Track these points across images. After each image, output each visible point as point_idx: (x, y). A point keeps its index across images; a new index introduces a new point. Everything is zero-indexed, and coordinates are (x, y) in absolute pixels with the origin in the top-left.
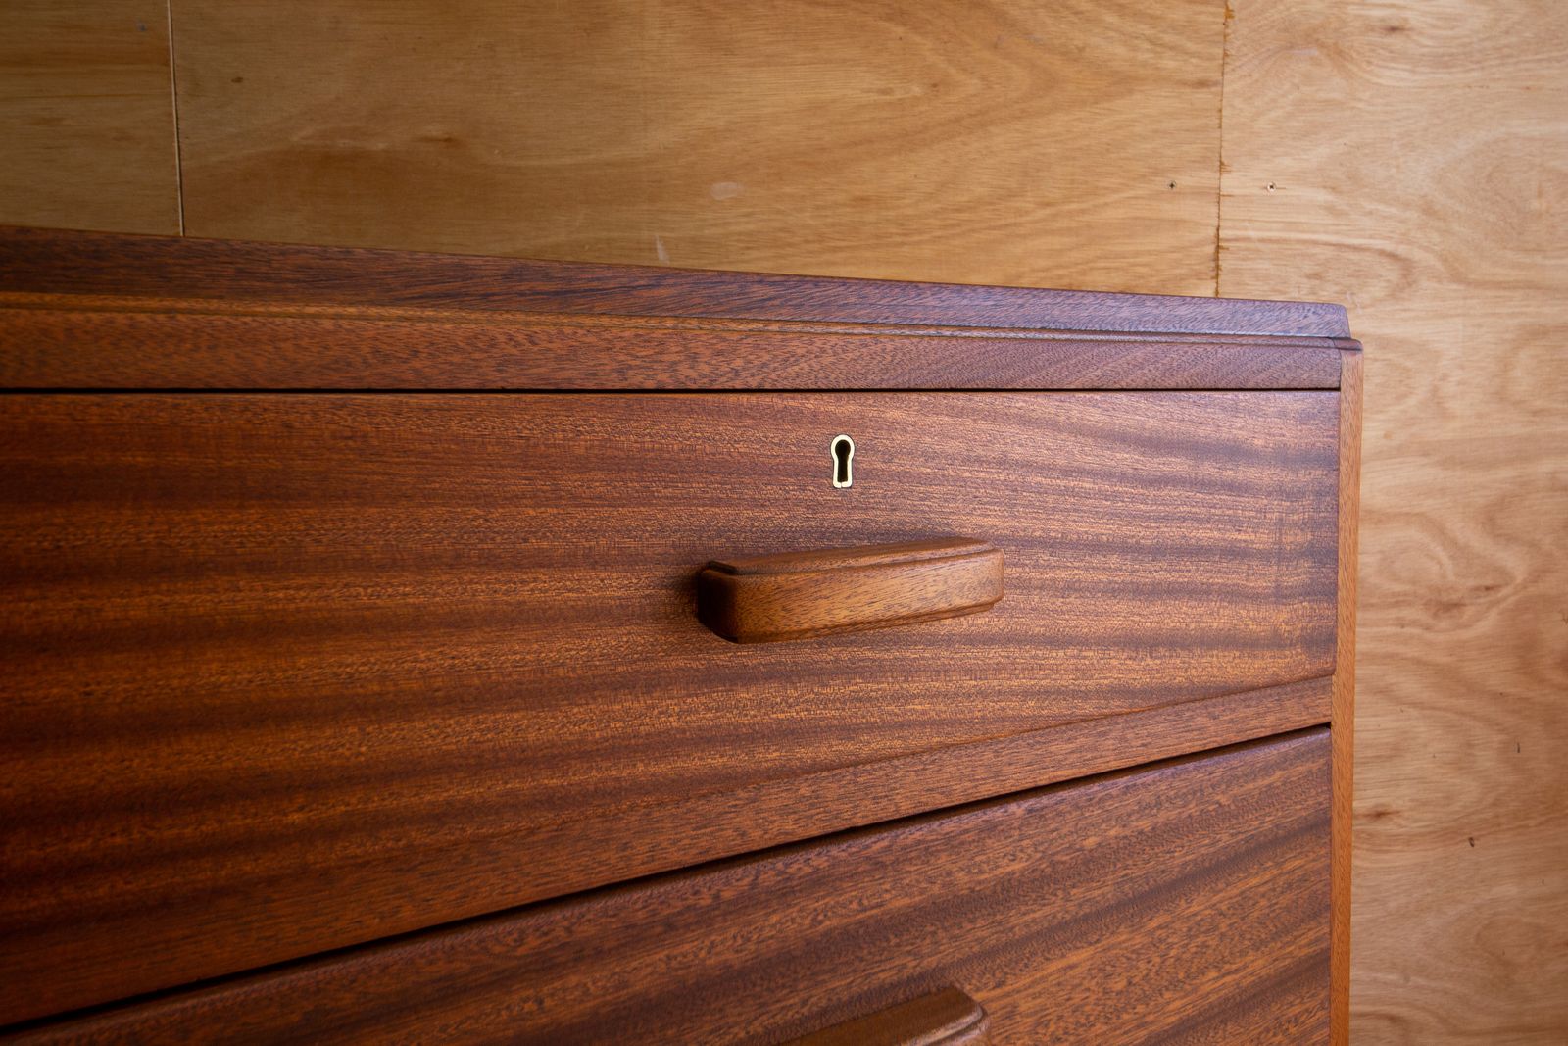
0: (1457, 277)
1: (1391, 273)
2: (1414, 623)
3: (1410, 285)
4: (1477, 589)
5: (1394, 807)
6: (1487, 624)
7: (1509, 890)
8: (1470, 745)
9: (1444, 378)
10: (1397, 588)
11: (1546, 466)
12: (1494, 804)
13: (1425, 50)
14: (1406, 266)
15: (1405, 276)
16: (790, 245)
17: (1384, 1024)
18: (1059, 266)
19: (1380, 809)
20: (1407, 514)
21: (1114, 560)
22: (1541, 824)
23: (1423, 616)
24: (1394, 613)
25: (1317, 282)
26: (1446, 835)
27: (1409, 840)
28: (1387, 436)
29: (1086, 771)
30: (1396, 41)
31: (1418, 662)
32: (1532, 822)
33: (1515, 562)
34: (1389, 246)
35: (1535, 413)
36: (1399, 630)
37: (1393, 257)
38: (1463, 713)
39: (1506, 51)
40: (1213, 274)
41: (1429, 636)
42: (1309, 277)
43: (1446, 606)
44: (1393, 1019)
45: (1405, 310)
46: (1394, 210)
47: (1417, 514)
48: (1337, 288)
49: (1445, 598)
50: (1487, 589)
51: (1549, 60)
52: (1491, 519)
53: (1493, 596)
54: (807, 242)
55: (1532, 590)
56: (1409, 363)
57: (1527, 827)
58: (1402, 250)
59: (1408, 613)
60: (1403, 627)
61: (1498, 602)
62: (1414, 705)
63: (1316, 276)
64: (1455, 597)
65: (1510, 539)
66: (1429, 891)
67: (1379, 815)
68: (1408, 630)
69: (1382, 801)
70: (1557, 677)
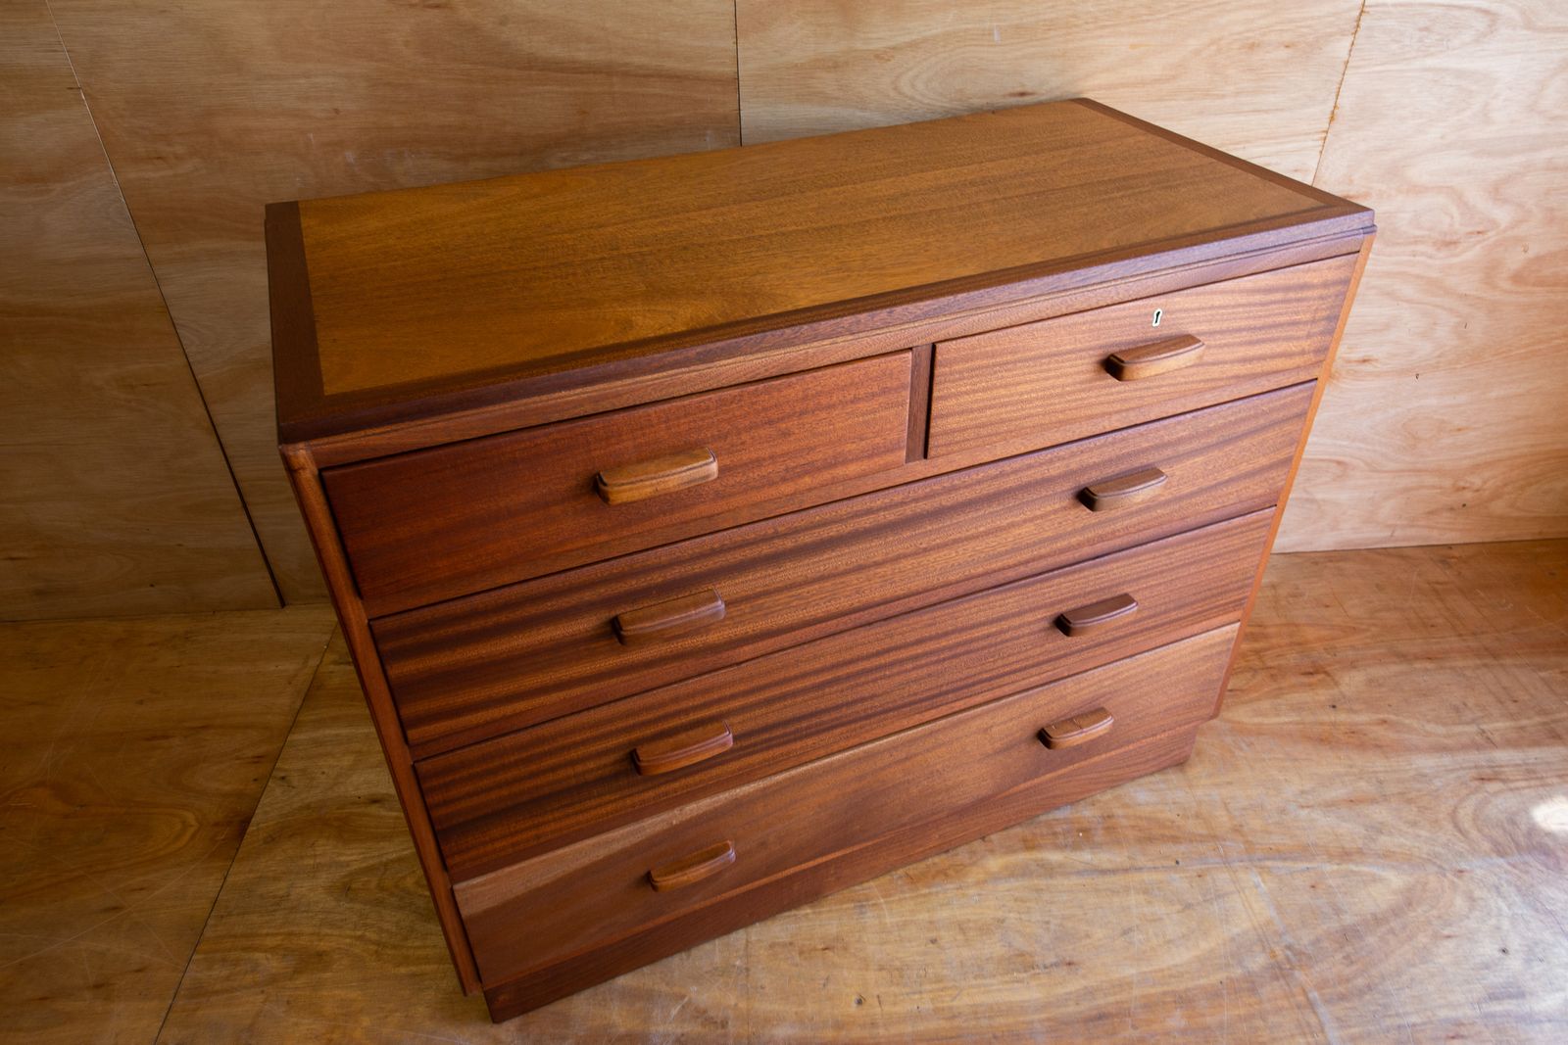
0: (1529, 25)
1: (1480, 24)
2: (1422, 254)
3: (1492, 33)
4: (1471, 233)
5: (1376, 357)
6: (1471, 253)
7: (1432, 401)
8: (1434, 324)
9: (1496, 96)
10: (1418, 233)
11: (1546, 154)
12: (1439, 356)
14: (1494, 18)
15: (1490, 26)
16: (1076, 26)
18: (1248, 31)
19: (1366, 358)
20: (1440, 187)
21: (1244, 333)
22: (1465, 367)
23: (1431, 250)
24: (1412, 248)
25: (1425, 33)
26: (1402, 372)
27: (1378, 375)
28: (1442, 138)
29: (1216, 403)
31: (1418, 277)
32: (1459, 366)
33: (1503, 215)
35: (1553, 118)
36: (1412, 258)
38: (1437, 306)
40: (1353, 31)
41: (1430, 261)
42: (1421, 30)
43: (1449, 243)
45: (1483, 50)
47: (1448, 187)
48: (1438, 37)
49: (1448, 238)
50: (1479, 233)
52: (1496, 191)
53: (1481, 237)
54: (1087, 23)
55: (1509, 233)
56: (1474, 88)
57: (1455, 369)
58: (1494, 7)
59: (1421, 248)
60: (1415, 256)
61: (1484, 240)
62: (1406, 301)
63: (1426, 29)
64: (1455, 238)
65: (1505, 201)
66: (1382, 401)
67: (1364, 361)
68: (1417, 258)
69: (1369, 354)
70: (1507, 285)
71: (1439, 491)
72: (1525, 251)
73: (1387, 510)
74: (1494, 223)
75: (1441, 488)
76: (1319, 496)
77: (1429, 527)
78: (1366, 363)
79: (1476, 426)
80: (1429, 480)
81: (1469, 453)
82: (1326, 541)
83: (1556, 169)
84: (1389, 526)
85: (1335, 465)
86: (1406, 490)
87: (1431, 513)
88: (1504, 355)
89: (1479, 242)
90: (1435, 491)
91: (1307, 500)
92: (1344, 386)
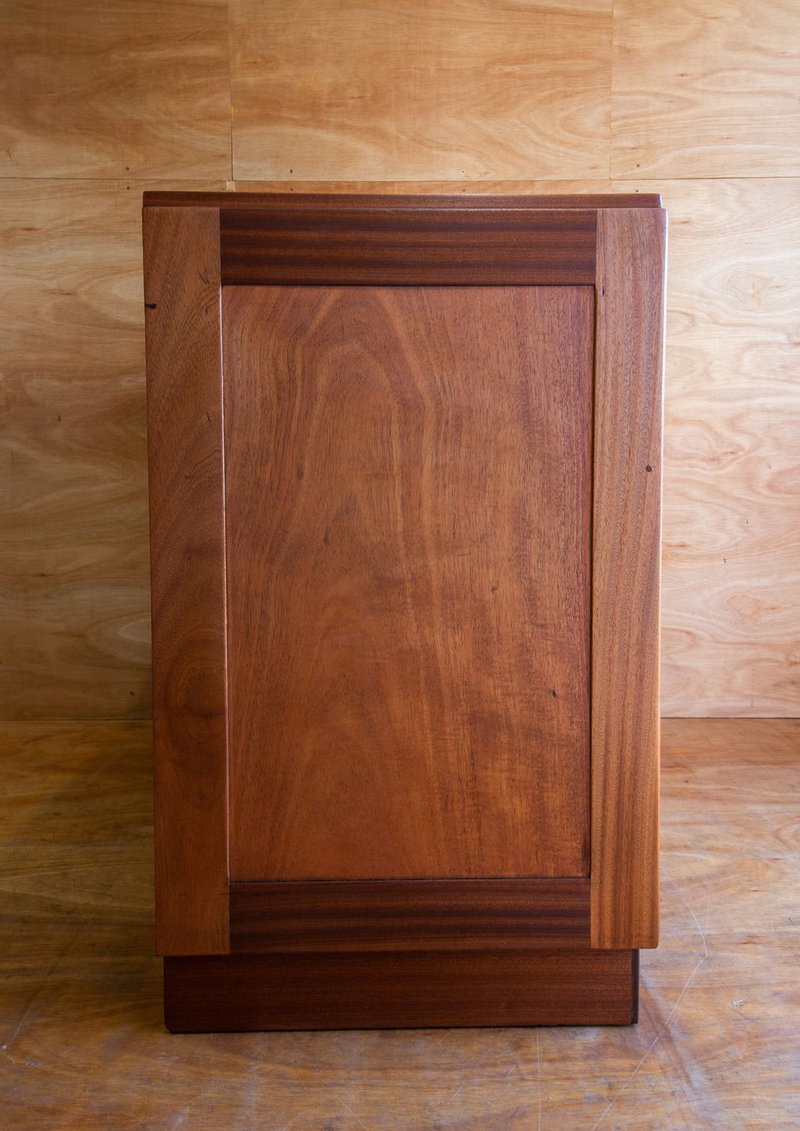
0: (716, 322)
1: (684, 320)
2: (697, 466)
3: (694, 326)
4: (726, 453)
5: (689, 543)
6: (732, 467)
7: (743, 582)
8: (724, 519)
9: (710, 364)
10: (689, 451)
11: (758, 401)
12: (736, 545)
13: (699, 230)
14: (692, 318)
17: (683, 635)
19: (682, 544)
20: (695, 420)
22: (758, 555)
23: (702, 464)
24: (688, 462)
26: (712, 557)
27: (696, 558)
28: (684, 388)
30: (686, 227)
31: (699, 483)
32: (753, 554)
33: (744, 441)
34: (684, 310)
35: (754, 378)
36: (690, 469)
37: (686, 314)
38: (720, 505)
39: (736, 229)
41: (704, 472)
43: (713, 460)
44: (688, 633)
45: (690, 335)
46: (685, 295)
47: (697, 421)
49: (711, 456)
50: (732, 453)
51: (757, 231)
52: (733, 423)
53: (733, 456)
55: (753, 454)
56: (693, 358)
57: (751, 556)
58: (690, 311)
59: (694, 462)
60: (692, 467)
61: (737, 458)
62: (697, 501)
64: (715, 456)
65: (742, 432)
66: (705, 580)
67: (682, 546)
68: (694, 469)
69: (681, 540)
70: (766, 492)
71: (776, 664)
72: (770, 468)
73: (740, 678)
74: (740, 448)
75: (776, 661)
76: (681, 663)
77: (780, 699)
78: (683, 548)
79: (784, 606)
80: (766, 654)
81: (788, 630)
82: (699, 709)
83: (768, 411)
84: (746, 696)
85: (685, 634)
86: (749, 662)
87: (777, 685)
88: (784, 547)
89: (732, 461)
90: (773, 664)
91: (672, 666)
92: (672, 565)
